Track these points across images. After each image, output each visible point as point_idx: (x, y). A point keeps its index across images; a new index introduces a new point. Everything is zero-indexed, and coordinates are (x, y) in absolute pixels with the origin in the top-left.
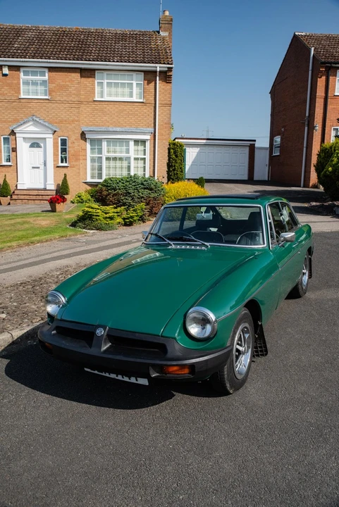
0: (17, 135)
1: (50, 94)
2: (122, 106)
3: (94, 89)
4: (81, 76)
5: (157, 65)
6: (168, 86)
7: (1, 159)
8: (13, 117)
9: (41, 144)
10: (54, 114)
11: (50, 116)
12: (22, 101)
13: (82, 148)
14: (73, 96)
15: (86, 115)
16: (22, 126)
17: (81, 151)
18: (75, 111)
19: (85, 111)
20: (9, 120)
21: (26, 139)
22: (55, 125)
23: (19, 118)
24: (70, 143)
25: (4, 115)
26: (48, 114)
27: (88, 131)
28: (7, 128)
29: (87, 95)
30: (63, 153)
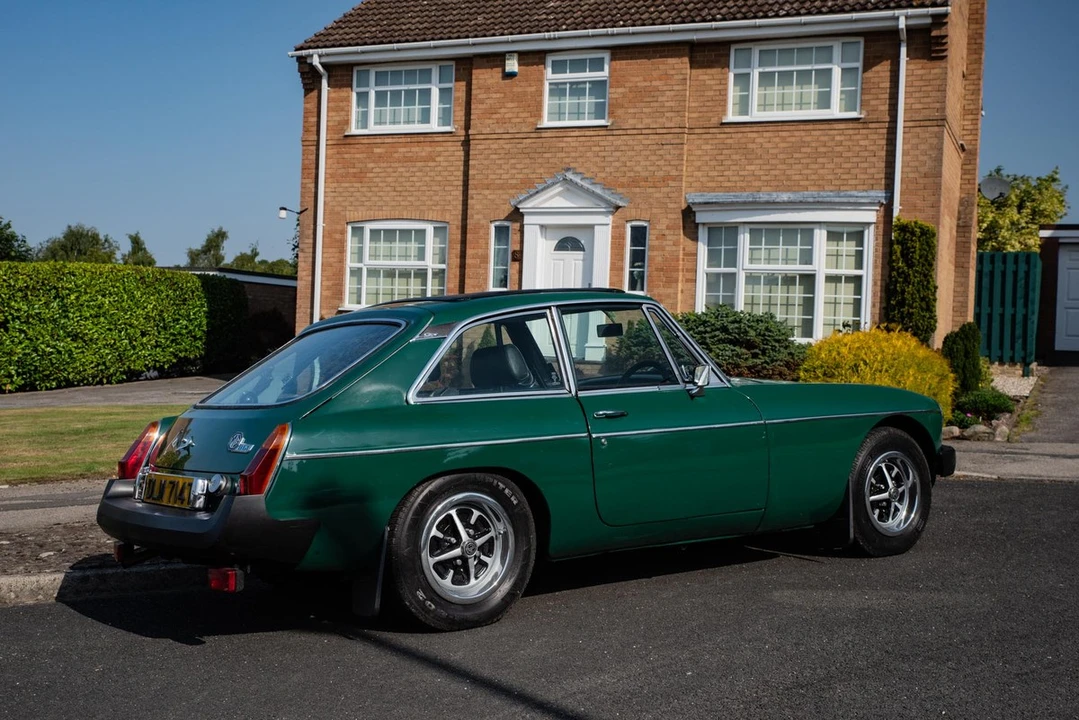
0: (527, 219)
1: (611, 114)
2: (799, 134)
3: (723, 93)
4: (694, 64)
5: (897, 12)
6: (935, 69)
7: (486, 280)
8: (520, 176)
9: (583, 242)
10: (617, 164)
11: (608, 169)
12: (543, 135)
13: (684, 249)
14: (667, 114)
15: (699, 163)
16: (538, 195)
17: (681, 257)
18: (672, 152)
19: (699, 152)
20: (510, 182)
21: (548, 230)
22: (620, 190)
23: (534, 176)
24: (654, 237)
25: (502, 171)
26: (603, 164)
27: (700, 203)
28: (506, 202)
29: (705, 109)
30: (636, 264)
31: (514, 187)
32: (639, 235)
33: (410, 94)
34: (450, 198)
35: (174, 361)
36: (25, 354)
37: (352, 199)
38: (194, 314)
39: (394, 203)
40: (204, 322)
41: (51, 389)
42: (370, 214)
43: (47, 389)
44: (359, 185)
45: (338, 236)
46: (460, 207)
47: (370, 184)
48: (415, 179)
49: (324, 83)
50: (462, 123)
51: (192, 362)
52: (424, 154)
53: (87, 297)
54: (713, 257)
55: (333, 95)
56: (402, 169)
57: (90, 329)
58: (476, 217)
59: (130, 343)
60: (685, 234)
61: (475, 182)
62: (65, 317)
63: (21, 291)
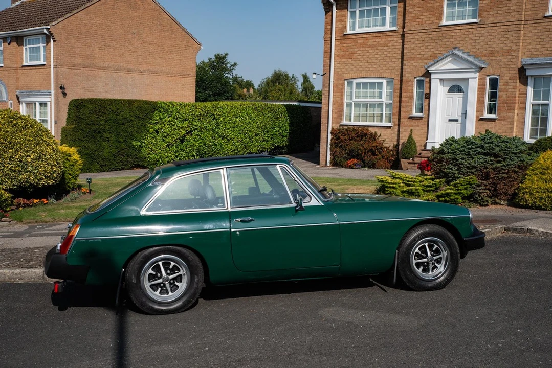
0: (433, 76)
7: (411, 108)
8: (430, 53)
9: (463, 88)
10: (482, 44)
11: (477, 47)
12: (443, 29)
13: (519, 91)
14: (513, 14)
15: (530, 41)
16: (438, 63)
17: (517, 95)
18: (514, 35)
19: (530, 35)
20: (425, 56)
21: (445, 82)
22: (483, 58)
23: (437, 52)
24: (502, 84)
25: (420, 50)
26: (474, 44)
27: (528, 64)
28: (422, 67)
29: (535, 9)
30: (492, 99)
31: (426, 59)
32: (494, 83)
33: (376, 10)
34: (395, 65)
35: (273, 147)
36: (200, 146)
37: (347, 67)
38: (282, 124)
39: (367, 69)
40: (288, 128)
42: (356, 75)
44: (351, 60)
45: (340, 87)
46: (400, 70)
47: (356, 60)
48: (377, 56)
49: (334, 8)
50: (401, 25)
51: (283, 148)
52: (382, 42)
53: (228, 118)
54: (536, 96)
55: (338, 14)
56: (372, 51)
57: (231, 133)
58: (407, 75)
59: (250, 139)
60: (520, 82)
61: (407, 57)
62: (218, 128)
63: (198, 117)
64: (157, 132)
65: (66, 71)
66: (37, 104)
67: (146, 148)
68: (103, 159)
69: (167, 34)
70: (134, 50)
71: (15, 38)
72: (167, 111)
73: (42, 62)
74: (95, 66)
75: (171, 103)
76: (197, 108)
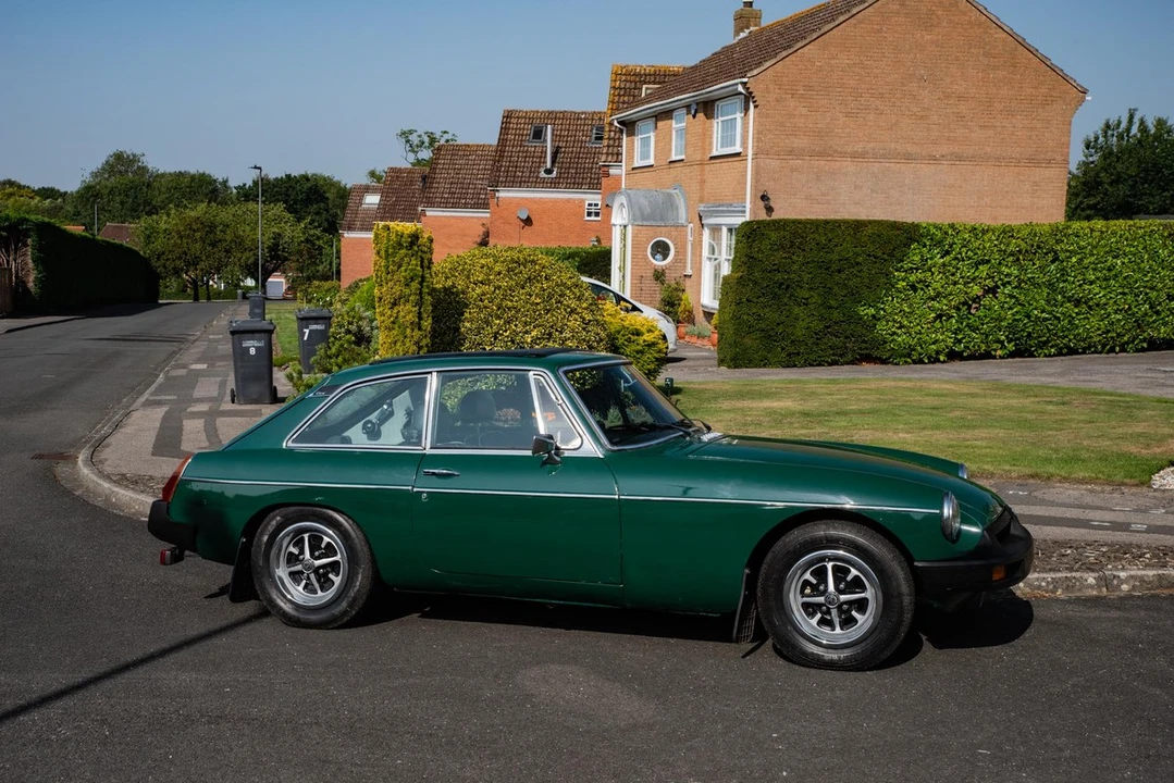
36: (1015, 320)
41: (1050, 356)
43: (1046, 356)
53: (1092, 259)
57: (1097, 292)
62: (1064, 281)
63: (1012, 255)
64: (914, 288)
65: (774, 164)
66: (725, 230)
67: (888, 321)
68: (792, 342)
69: (1000, 73)
70: (921, 114)
71: (701, 105)
72: (939, 243)
73: (737, 149)
74: (836, 151)
75: (952, 226)
76: (1012, 236)
